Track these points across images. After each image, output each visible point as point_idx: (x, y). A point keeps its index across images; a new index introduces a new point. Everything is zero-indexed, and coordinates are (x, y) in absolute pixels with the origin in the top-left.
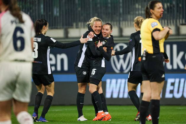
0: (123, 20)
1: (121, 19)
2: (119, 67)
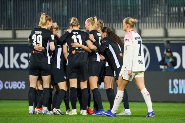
0: (142, 22)
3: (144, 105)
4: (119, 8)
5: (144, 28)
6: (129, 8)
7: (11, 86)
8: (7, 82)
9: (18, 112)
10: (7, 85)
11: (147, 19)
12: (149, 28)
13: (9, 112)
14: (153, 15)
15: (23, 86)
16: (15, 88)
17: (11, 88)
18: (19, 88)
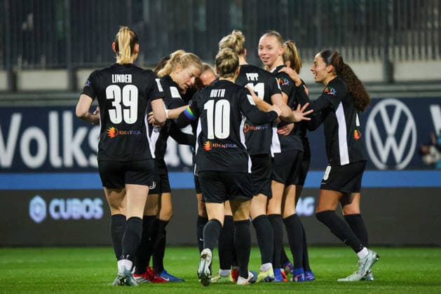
0: (395, 43)
1: (391, 41)
2: (384, 154)
3: (399, 255)
4: (337, 9)
5: (401, 60)
6: (363, 8)
7: (66, 210)
8: (55, 202)
9: (79, 277)
10: (57, 209)
11: (410, 35)
12: (407, 58)
13: (56, 278)
14: (423, 25)
15: (95, 211)
16: (76, 216)
17: (65, 215)
18: (87, 216)
